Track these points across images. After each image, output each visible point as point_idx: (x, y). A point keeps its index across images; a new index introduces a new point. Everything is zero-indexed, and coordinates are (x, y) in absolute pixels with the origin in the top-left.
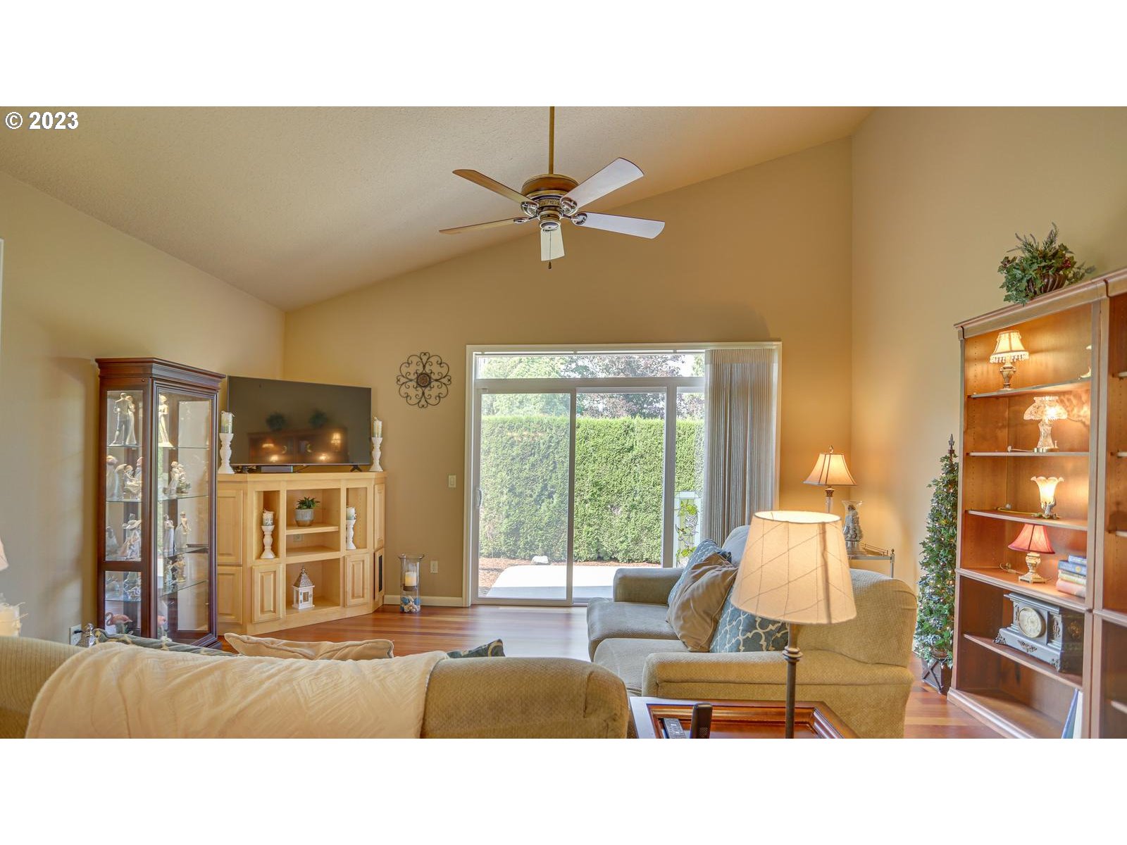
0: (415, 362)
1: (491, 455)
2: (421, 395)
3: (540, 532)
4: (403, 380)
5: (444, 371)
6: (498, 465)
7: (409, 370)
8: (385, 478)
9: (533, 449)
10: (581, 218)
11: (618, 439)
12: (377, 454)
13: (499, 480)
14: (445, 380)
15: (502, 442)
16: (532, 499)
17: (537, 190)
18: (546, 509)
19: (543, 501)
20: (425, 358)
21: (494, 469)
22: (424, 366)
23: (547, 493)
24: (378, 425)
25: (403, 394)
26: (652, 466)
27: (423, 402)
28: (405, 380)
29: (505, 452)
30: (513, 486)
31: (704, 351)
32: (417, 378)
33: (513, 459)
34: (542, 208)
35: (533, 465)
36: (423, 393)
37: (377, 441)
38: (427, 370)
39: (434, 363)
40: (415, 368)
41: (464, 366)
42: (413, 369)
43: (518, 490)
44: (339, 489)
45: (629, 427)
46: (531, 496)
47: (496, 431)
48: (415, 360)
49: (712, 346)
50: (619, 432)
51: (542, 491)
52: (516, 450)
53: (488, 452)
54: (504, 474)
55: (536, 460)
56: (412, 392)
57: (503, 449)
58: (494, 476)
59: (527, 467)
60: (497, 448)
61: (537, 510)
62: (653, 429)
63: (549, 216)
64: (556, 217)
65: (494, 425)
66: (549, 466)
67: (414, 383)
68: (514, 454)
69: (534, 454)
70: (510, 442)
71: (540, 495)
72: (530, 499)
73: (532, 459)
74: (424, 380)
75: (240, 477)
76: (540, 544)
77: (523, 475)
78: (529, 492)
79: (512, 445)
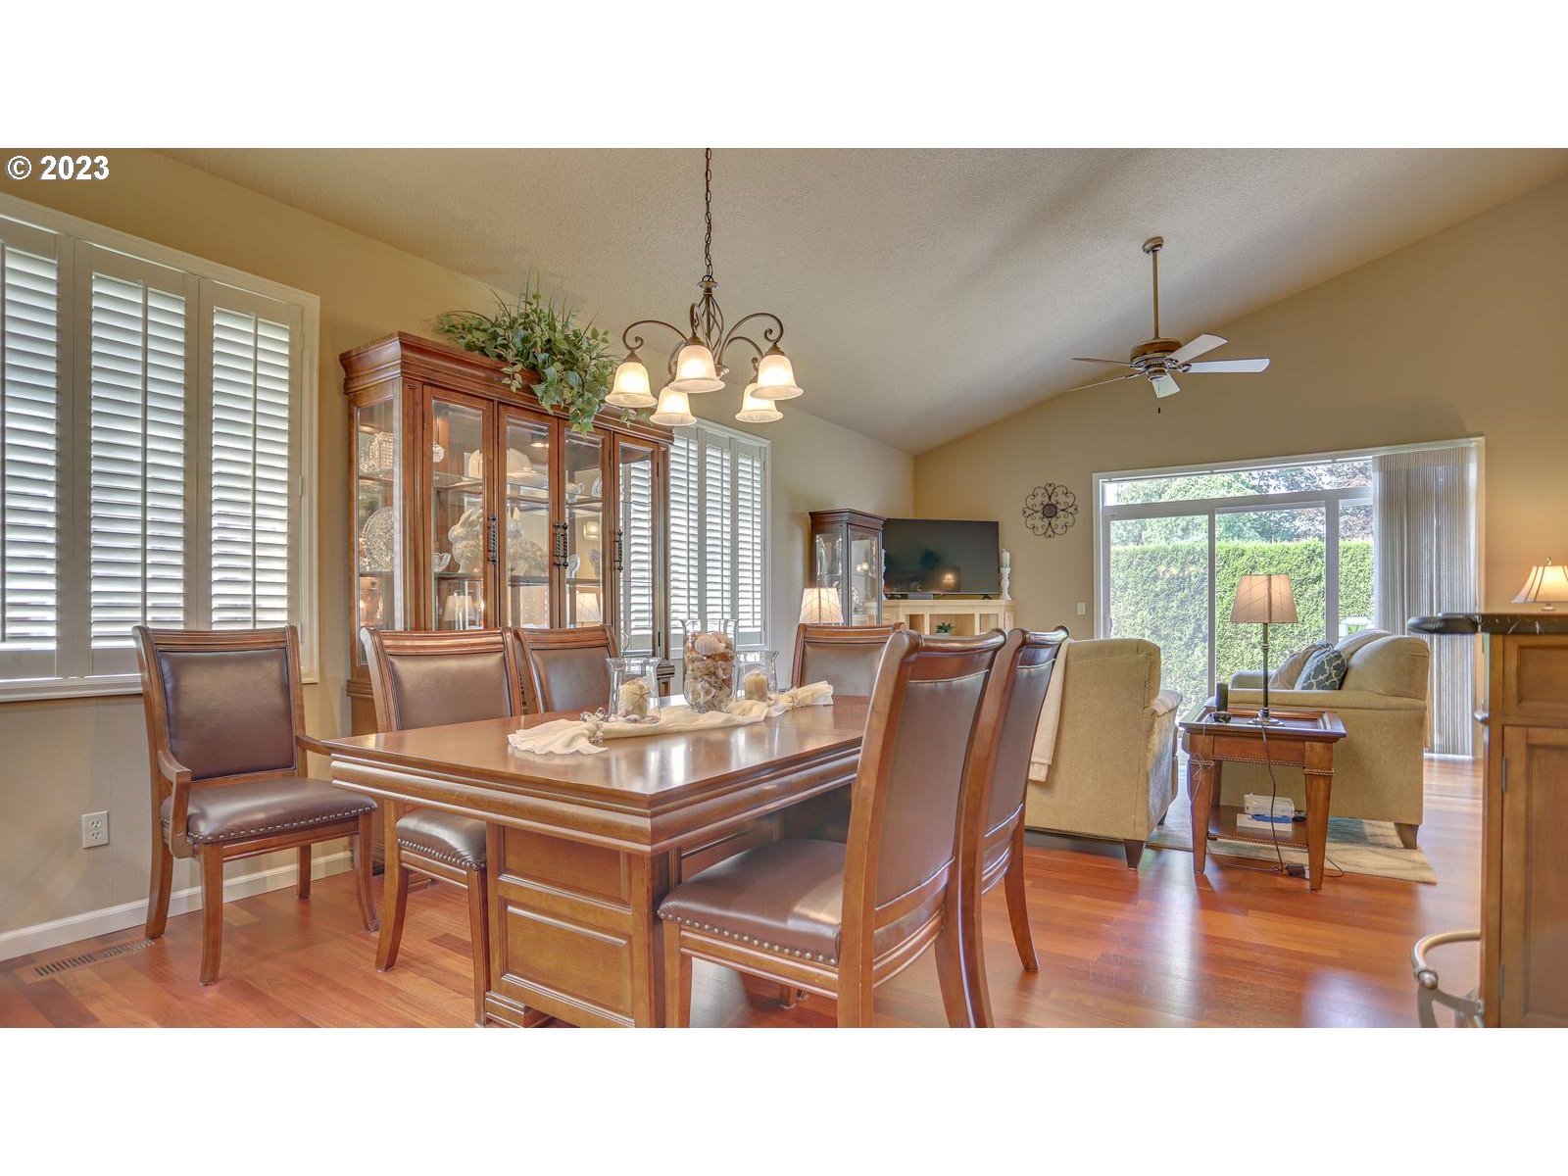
0: (1040, 494)
1: (1129, 591)
2: (1047, 526)
3: (1193, 682)
4: (1029, 512)
5: (1070, 500)
6: (1137, 603)
7: (1034, 502)
8: (1014, 606)
9: (1181, 583)
10: (1185, 368)
11: (1299, 568)
12: (1006, 583)
13: (1139, 620)
14: (1071, 510)
15: (1142, 576)
16: (1182, 643)
17: (1145, 354)
18: (1201, 655)
19: (1196, 646)
20: (1050, 489)
21: (1132, 608)
22: (1050, 497)
23: (1201, 635)
24: (1006, 556)
25: (1029, 525)
26: (1350, 601)
27: (1050, 532)
28: (1031, 512)
29: (1146, 587)
30: (1156, 627)
31: (1371, 457)
32: (1043, 509)
33: (1157, 595)
34: (1148, 367)
35: (1182, 602)
36: (1050, 524)
37: (1006, 571)
38: (1053, 501)
39: (1060, 493)
40: (1041, 499)
41: (1090, 494)
42: (1039, 500)
43: (1163, 632)
44: (973, 615)
45: (1314, 551)
46: (1180, 639)
47: (1134, 563)
48: (1041, 492)
49: (1383, 451)
50: (1299, 559)
51: (1194, 633)
52: (1160, 586)
53: (1124, 588)
54: (1145, 613)
55: (1186, 596)
56: (1038, 523)
57: (1144, 584)
58: (1134, 616)
59: (1175, 604)
60: (1136, 583)
61: (1188, 656)
62: (1351, 552)
63: (1155, 371)
64: (1163, 372)
65: (1132, 556)
66: (1203, 603)
67: (1040, 515)
68: (1157, 590)
69: (1184, 589)
70: (1153, 575)
71: (1192, 638)
72: (1180, 642)
73: (1181, 595)
74: (1050, 511)
75: (893, 602)
76: (1193, 697)
77: (1170, 614)
78: (1177, 634)
79: (1156, 579)
